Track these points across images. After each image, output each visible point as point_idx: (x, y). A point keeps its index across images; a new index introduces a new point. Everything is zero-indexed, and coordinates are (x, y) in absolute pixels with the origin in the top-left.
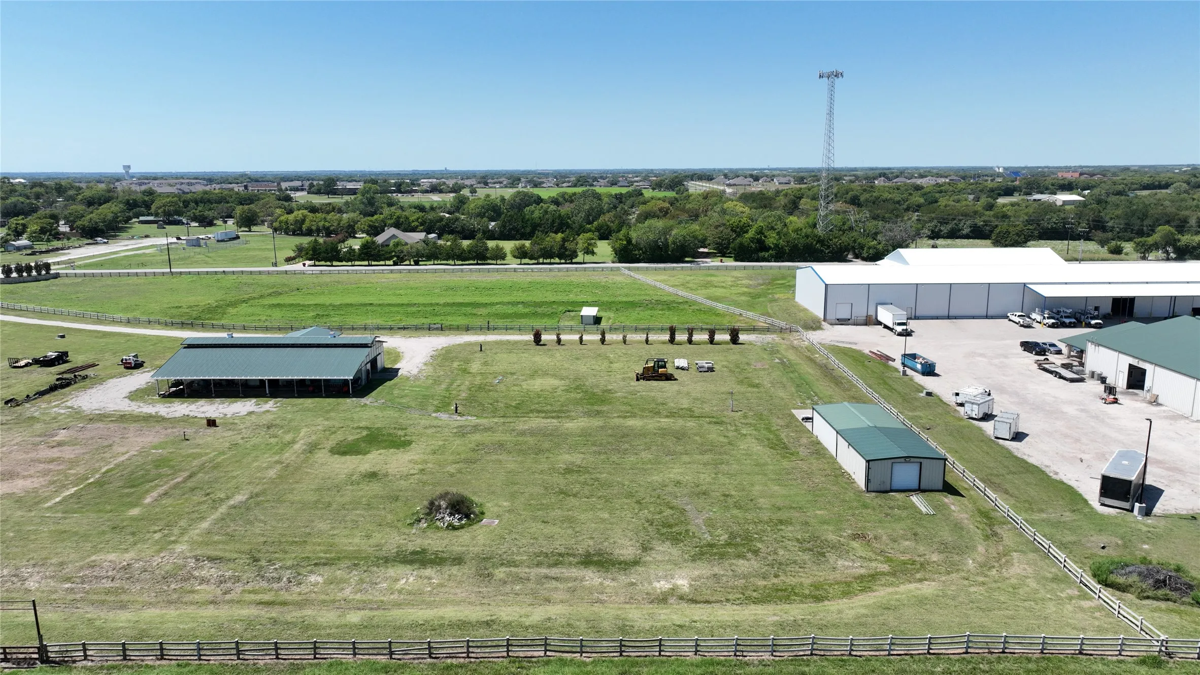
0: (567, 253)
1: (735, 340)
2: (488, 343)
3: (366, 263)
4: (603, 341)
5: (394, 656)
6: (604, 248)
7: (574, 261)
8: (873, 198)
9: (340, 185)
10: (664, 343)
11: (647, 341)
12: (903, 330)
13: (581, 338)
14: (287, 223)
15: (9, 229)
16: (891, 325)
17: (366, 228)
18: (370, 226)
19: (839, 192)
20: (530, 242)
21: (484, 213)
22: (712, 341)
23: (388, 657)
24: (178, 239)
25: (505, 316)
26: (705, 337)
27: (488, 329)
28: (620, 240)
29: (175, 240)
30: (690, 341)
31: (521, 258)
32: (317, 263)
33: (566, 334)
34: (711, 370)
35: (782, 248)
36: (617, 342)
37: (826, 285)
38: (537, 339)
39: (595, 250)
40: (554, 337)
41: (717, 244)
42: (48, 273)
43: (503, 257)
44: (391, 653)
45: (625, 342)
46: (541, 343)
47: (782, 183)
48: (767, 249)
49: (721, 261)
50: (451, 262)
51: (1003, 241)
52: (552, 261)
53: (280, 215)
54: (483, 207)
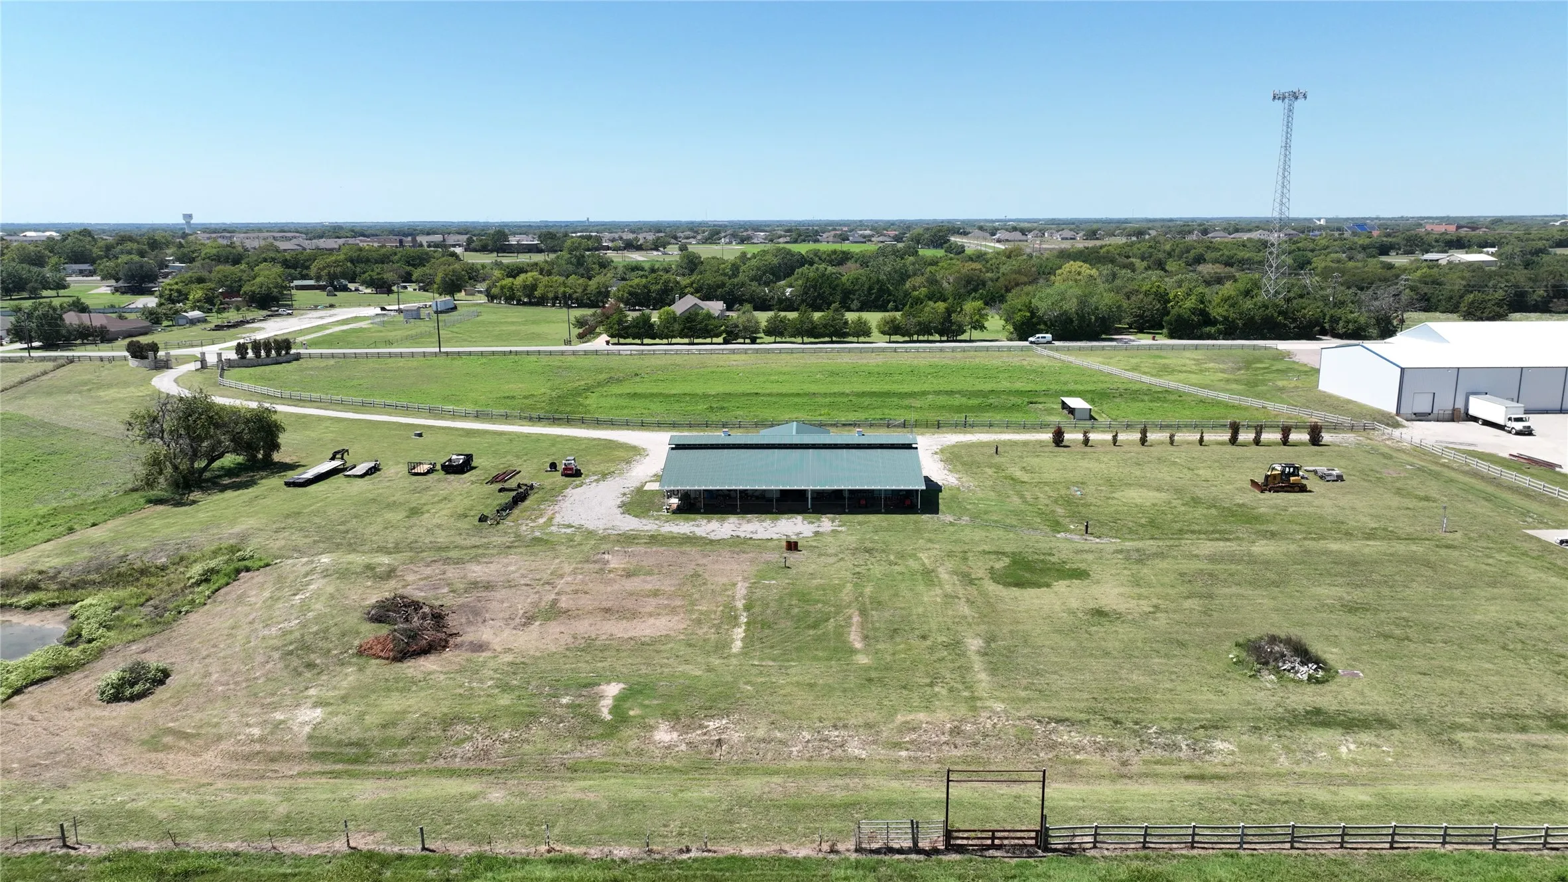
0: (953, 328)
1: (1315, 440)
2: (1005, 443)
3: (686, 340)
4: (1143, 441)
5: (1498, 847)
6: (995, 322)
7: (959, 338)
8: (1225, 258)
9: (513, 241)
10: (1222, 443)
11: (1201, 441)
12: (1524, 427)
13: (1115, 437)
14: (511, 289)
15: (161, 296)
16: (1501, 422)
17: (626, 295)
18: (630, 293)
19: (1174, 250)
20: (900, 313)
21: (761, 278)
22: (1285, 442)
23: (1491, 846)
24: (383, 309)
25: (959, 409)
26: (1277, 436)
27: (965, 425)
28: (1020, 310)
29: (378, 311)
30: (1257, 442)
31: (890, 335)
32: (622, 341)
33: (1071, 432)
34: (1340, 478)
35: (1233, 321)
36: (1162, 443)
37: (1403, 370)
38: (1058, 439)
39: (986, 324)
40: (1080, 437)
41: (1137, 316)
42: (287, 353)
43: (867, 333)
44: (1495, 843)
45: (1172, 442)
46: (1064, 444)
47: (1067, 239)
48: (1214, 323)
49: (1154, 339)
50: (799, 340)
51: (1478, 313)
52: (931, 338)
53: (499, 280)
54: (758, 269)
